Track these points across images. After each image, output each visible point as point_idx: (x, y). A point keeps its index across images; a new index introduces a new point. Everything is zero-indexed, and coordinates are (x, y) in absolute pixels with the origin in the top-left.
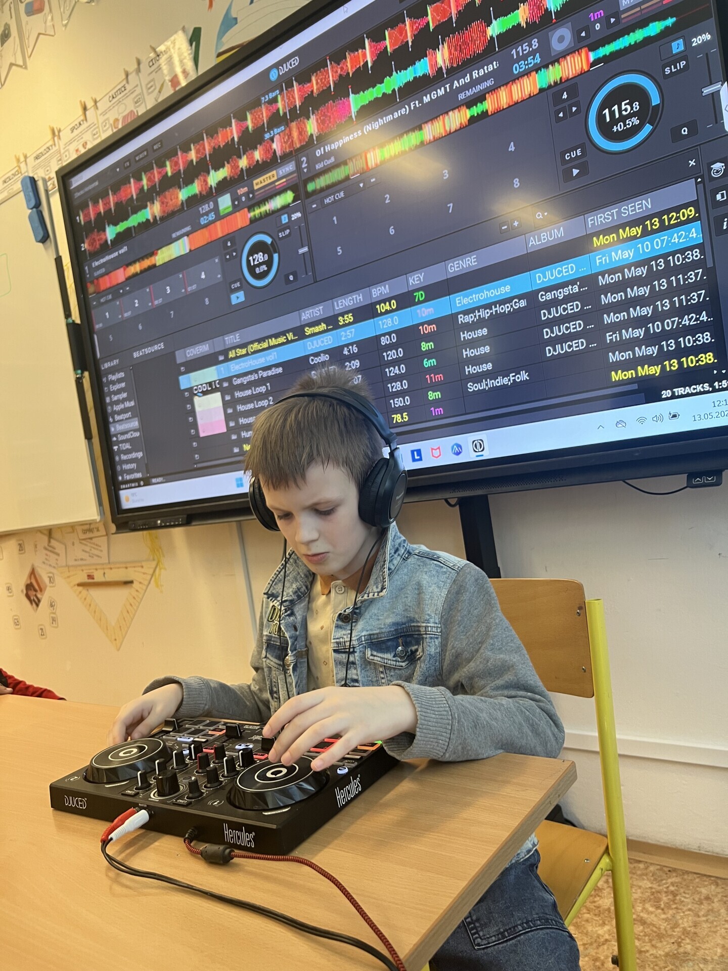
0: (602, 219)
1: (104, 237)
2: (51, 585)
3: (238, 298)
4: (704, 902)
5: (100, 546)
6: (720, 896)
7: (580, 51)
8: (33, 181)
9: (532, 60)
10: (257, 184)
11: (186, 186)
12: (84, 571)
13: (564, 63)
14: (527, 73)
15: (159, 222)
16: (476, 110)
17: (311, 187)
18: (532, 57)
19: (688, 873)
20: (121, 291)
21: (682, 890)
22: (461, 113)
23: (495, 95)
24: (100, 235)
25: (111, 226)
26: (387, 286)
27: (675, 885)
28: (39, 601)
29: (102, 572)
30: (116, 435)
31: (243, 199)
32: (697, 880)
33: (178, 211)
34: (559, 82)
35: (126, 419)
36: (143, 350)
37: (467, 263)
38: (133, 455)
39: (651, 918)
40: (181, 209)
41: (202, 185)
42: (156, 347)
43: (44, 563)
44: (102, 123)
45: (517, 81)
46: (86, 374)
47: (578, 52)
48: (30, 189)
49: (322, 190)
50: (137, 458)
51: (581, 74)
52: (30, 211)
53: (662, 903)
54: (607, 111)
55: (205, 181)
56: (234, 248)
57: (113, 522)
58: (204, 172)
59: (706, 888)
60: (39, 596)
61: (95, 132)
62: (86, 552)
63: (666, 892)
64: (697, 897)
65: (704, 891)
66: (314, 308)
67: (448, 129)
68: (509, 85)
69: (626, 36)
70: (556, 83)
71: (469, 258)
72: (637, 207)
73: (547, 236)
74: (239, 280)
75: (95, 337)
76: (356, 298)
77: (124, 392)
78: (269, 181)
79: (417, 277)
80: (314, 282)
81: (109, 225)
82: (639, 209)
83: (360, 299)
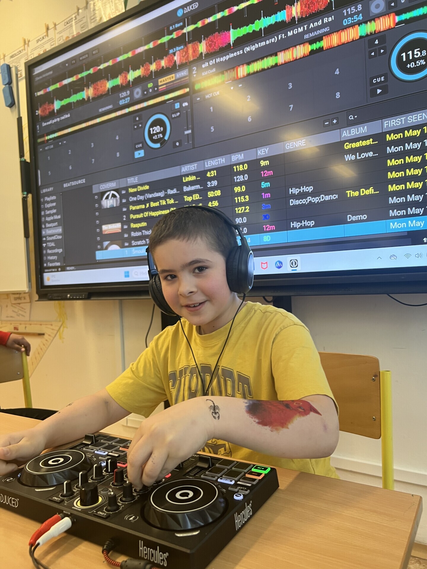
0: (394, 123)
1: (51, 107)
3: (139, 154)
5: (25, 309)
8: (9, 68)
9: (357, 18)
10: (161, 82)
11: (112, 79)
12: (12, 324)
13: (378, 21)
14: (352, 25)
15: (91, 101)
16: (315, 46)
17: (197, 87)
18: (357, 16)
20: (60, 143)
22: (305, 47)
23: (329, 38)
24: (50, 106)
25: (58, 101)
26: (243, 155)
29: (23, 326)
30: (45, 237)
31: (151, 90)
33: (105, 94)
35: (54, 227)
36: (71, 183)
37: (299, 144)
38: (56, 251)
40: (107, 94)
41: (123, 79)
42: (80, 182)
44: (58, 39)
45: (345, 30)
46: (30, 196)
47: (388, 15)
48: (6, 72)
49: (205, 89)
50: (58, 253)
51: (389, 29)
52: (4, 86)
54: (404, 54)
55: (126, 77)
56: (139, 122)
57: (37, 293)
58: (125, 71)
62: (15, 312)
66: (191, 165)
67: (295, 56)
68: (339, 32)
70: (371, 34)
71: (301, 141)
73: (355, 131)
74: (142, 142)
75: (39, 172)
76: (220, 160)
77: (55, 209)
78: (169, 81)
79: (263, 150)
80: (193, 148)
81: (56, 100)
82: (420, 118)
83: (223, 161)
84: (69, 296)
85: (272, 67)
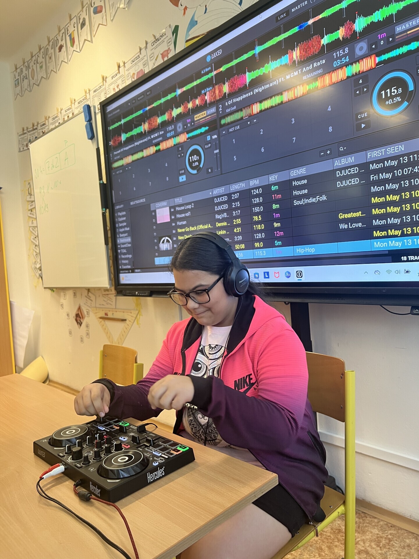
0: (376, 154)
2: (88, 316)
3: (183, 178)
4: (406, 548)
5: (112, 299)
6: (416, 546)
7: (371, 56)
8: (89, 107)
9: (344, 60)
10: (196, 118)
11: (161, 115)
12: (104, 311)
13: (361, 63)
14: (341, 67)
15: (147, 133)
16: (312, 86)
17: (223, 122)
18: (344, 58)
19: (401, 529)
20: (127, 169)
21: (395, 539)
22: (304, 87)
24: (119, 138)
25: (124, 134)
26: (258, 180)
27: (392, 535)
28: (82, 323)
29: (112, 312)
30: (120, 245)
31: (189, 125)
32: (406, 534)
33: (157, 129)
34: (358, 74)
35: (125, 237)
36: (135, 201)
37: (301, 172)
38: (127, 256)
39: (373, 552)
40: (158, 127)
41: (169, 116)
42: (141, 201)
43: (85, 304)
44: (127, 75)
45: (335, 71)
46: (108, 210)
47: (370, 56)
48: (87, 111)
49: (228, 124)
50: (129, 258)
51: (371, 69)
52: (86, 123)
53: (381, 544)
54: (383, 92)
55: (171, 114)
56: (182, 151)
57: (115, 290)
58: (170, 109)
59: (409, 540)
60: (82, 321)
61: (123, 80)
62: (105, 301)
63: (385, 538)
64: (402, 544)
65: (407, 541)
66: (220, 189)
67: (296, 95)
68: (330, 73)
69: (398, 49)
70: (356, 74)
71: (302, 169)
72: (396, 149)
73: (345, 161)
74: (184, 169)
75: (113, 192)
77: (125, 222)
78: (202, 117)
79: (274, 177)
80: (221, 174)
82: (397, 150)
83: (243, 186)
84: (137, 293)
85: (279, 104)
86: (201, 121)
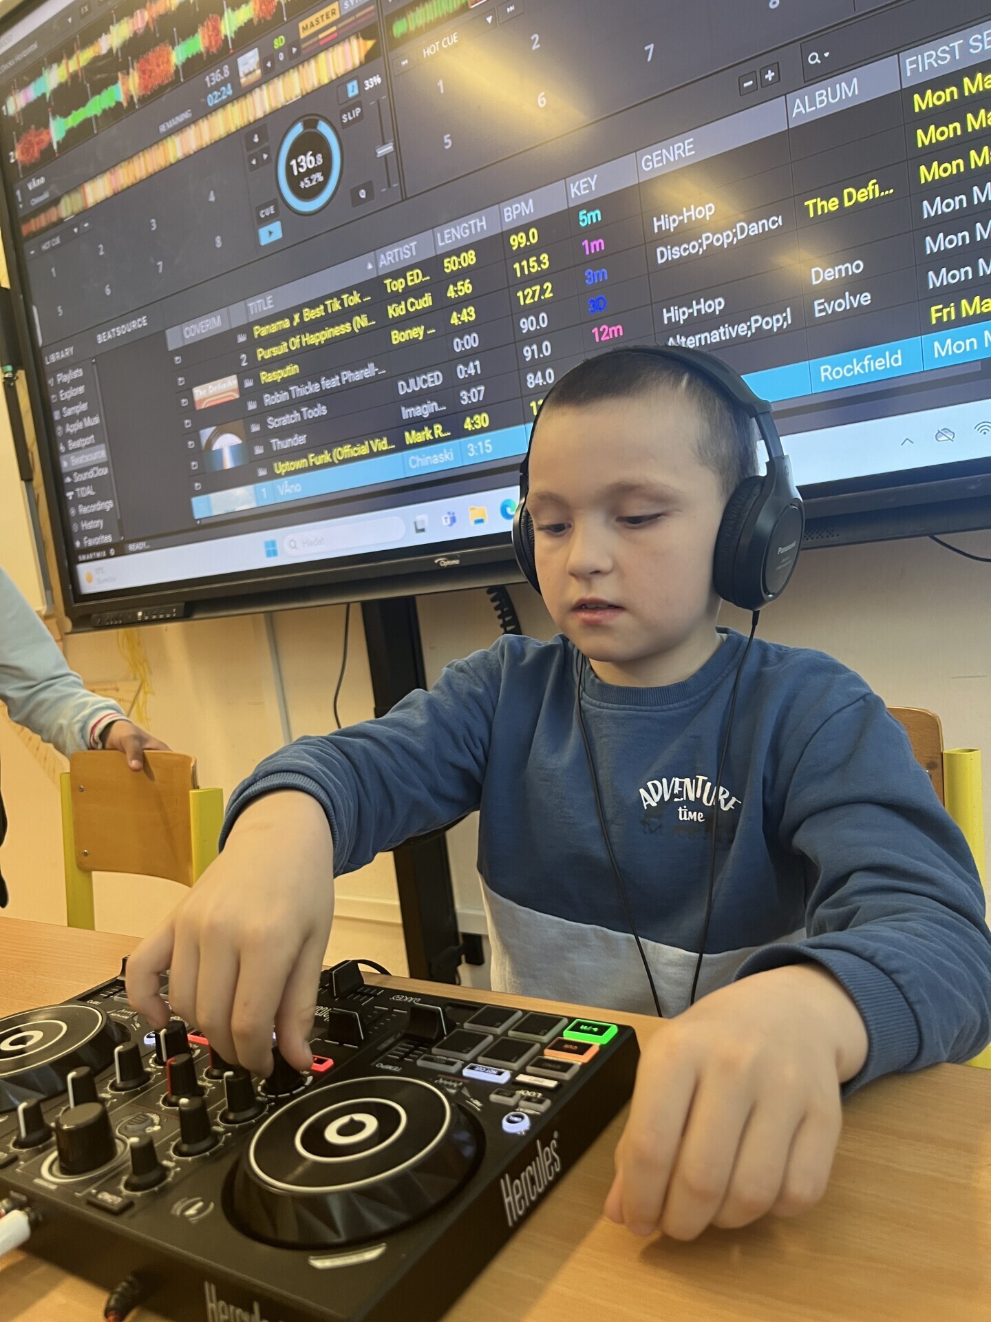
0: (932, 60)
1: (44, 137)
3: (270, 233)
10: (305, 29)
11: (184, 39)
15: (137, 107)
17: (399, 31)
20: (76, 230)
24: (41, 134)
25: (58, 118)
26: (531, 201)
30: (70, 474)
31: (281, 57)
33: (170, 84)
35: (87, 446)
36: (113, 330)
37: (676, 152)
38: (98, 506)
40: (175, 83)
41: (210, 37)
42: (134, 325)
46: (21, 374)
49: (419, 32)
50: (104, 511)
55: (216, 30)
56: (263, 146)
57: (67, 614)
58: (213, 13)
66: (402, 246)
71: (681, 144)
73: (827, 96)
74: (274, 202)
75: (35, 310)
76: (475, 224)
77: (83, 402)
78: (327, 22)
79: (584, 183)
80: (403, 200)
81: (54, 116)
83: (482, 226)
84: (140, 614)
86: (321, 36)
